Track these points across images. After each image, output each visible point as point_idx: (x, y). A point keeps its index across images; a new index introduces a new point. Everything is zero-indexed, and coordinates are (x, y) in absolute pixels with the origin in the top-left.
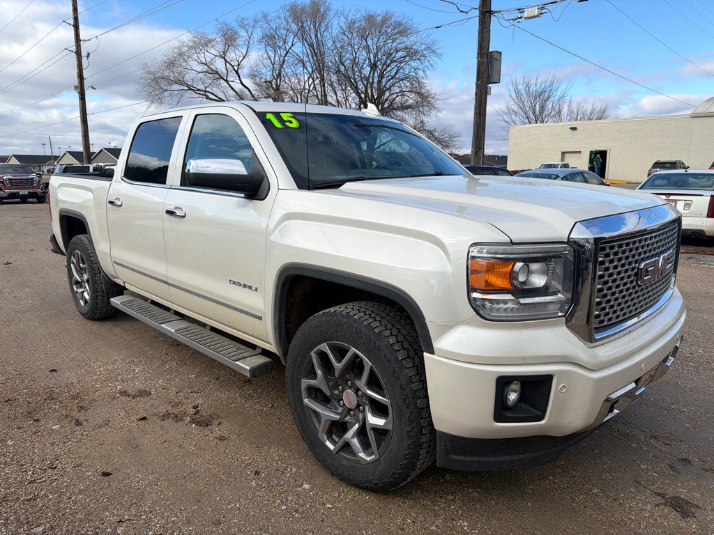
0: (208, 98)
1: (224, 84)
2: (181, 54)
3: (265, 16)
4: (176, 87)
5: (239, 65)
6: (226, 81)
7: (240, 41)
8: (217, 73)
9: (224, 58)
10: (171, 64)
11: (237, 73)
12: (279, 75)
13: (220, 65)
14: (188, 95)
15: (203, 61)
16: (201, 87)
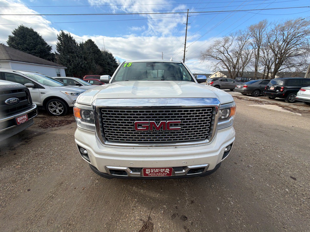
0: (217, 59)
1: (223, 54)
2: (211, 48)
3: (240, 31)
4: (208, 57)
5: (228, 48)
6: (223, 53)
7: (230, 40)
8: (221, 51)
9: (224, 47)
10: (208, 51)
11: (227, 50)
12: (242, 48)
13: (222, 49)
14: (211, 59)
15: (217, 49)
16: (215, 56)
